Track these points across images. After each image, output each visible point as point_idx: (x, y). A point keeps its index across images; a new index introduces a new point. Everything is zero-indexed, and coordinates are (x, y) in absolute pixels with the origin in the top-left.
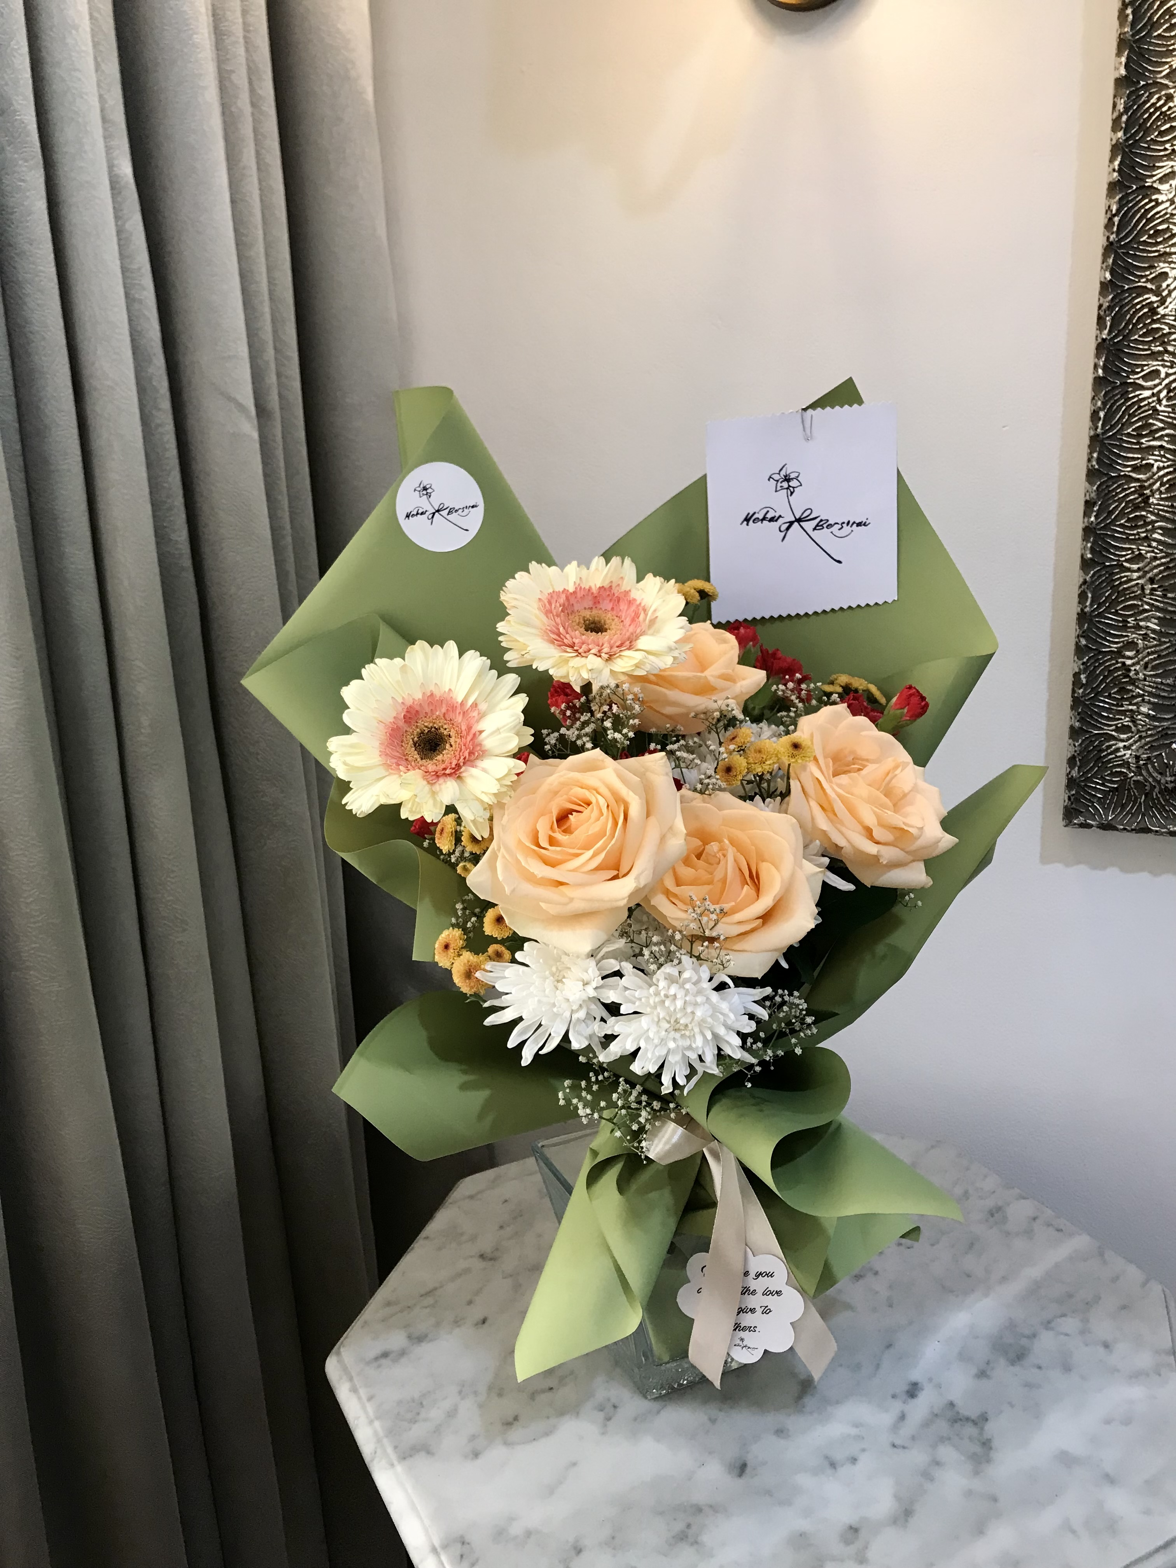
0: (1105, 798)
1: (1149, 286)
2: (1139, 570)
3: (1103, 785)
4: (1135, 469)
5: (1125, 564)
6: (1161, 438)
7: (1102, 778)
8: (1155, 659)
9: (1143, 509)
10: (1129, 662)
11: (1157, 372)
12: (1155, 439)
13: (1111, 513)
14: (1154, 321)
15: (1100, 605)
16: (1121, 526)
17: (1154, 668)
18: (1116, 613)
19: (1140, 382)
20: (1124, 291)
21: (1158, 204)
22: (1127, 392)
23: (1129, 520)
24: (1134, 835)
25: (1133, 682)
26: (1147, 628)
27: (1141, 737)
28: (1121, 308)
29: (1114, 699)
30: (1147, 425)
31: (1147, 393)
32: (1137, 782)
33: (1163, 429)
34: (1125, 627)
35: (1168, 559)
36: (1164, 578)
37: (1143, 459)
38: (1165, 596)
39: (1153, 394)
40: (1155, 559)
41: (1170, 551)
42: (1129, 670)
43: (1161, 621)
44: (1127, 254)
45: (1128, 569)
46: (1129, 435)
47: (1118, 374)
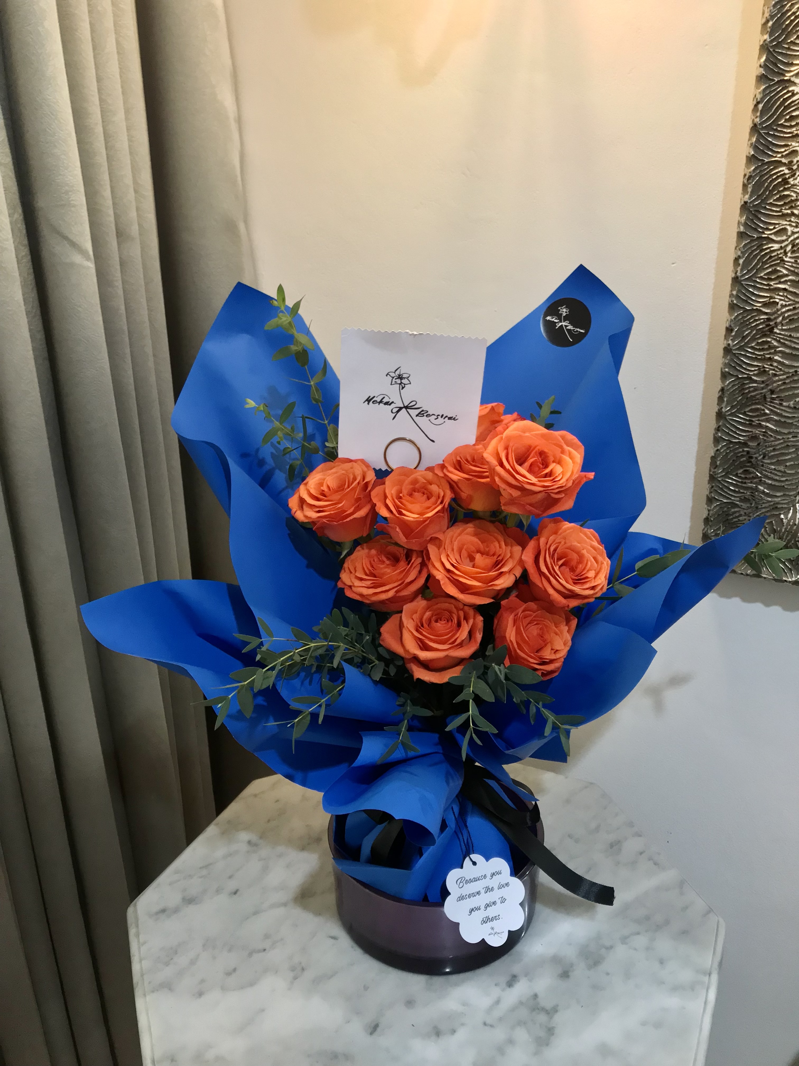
1: (784, 160)
2: (763, 382)
4: (765, 305)
5: (753, 377)
6: (785, 282)
8: (771, 451)
9: (769, 337)
11: (785, 230)
12: (780, 283)
14: (785, 189)
16: (752, 348)
17: (770, 458)
18: (744, 414)
19: (773, 237)
20: (764, 164)
21: (793, 95)
22: (763, 245)
23: (758, 344)
25: (754, 466)
26: (767, 427)
27: (757, 508)
28: (761, 177)
29: (740, 477)
30: (775, 271)
31: (776, 246)
33: (787, 275)
34: (750, 425)
35: (785, 377)
36: (781, 391)
37: (771, 297)
38: (781, 404)
39: (781, 248)
40: (775, 375)
41: (786, 370)
42: (751, 458)
43: (777, 423)
44: (768, 134)
45: (756, 382)
46: (761, 278)
47: (755, 230)
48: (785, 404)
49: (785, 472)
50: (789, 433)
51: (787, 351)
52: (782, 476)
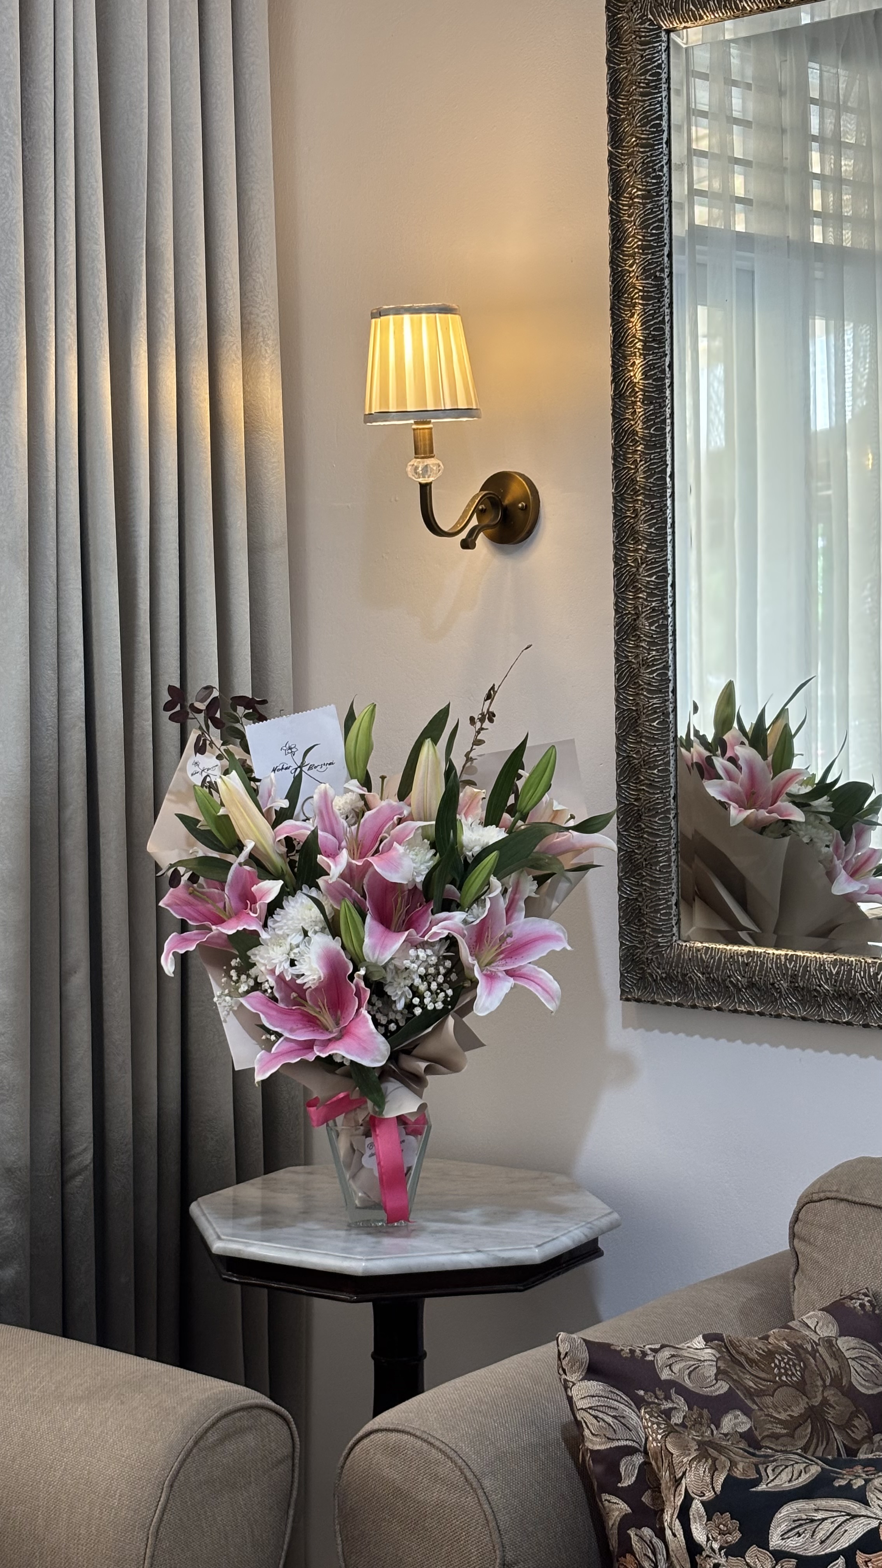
0: (638, 983)
1: (634, 708)
2: (640, 854)
3: (636, 976)
4: (636, 800)
5: (636, 851)
6: (643, 785)
7: (635, 972)
8: (650, 903)
9: (638, 821)
10: (641, 904)
11: (639, 751)
12: (641, 785)
13: (628, 823)
14: (637, 726)
15: (626, 873)
16: (633, 830)
17: (650, 908)
18: (634, 877)
19: (634, 755)
20: (624, 710)
21: (634, 670)
22: (630, 761)
23: (635, 827)
24: (649, 1005)
25: (643, 915)
26: (645, 885)
27: (648, 947)
28: (624, 718)
29: (637, 925)
30: (639, 778)
31: (637, 761)
32: (649, 973)
33: (643, 780)
34: (637, 886)
35: (650, 849)
36: (651, 859)
37: (638, 795)
38: (651, 868)
39: (639, 763)
40: (646, 848)
41: (651, 844)
42: (640, 909)
43: (651, 882)
44: (624, 692)
45: (637, 854)
46: (632, 782)
47: (625, 751)
48: (653, 868)
49: (660, 918)
50: (660, 889)
51: (650, 830)
52: (659, 922)
